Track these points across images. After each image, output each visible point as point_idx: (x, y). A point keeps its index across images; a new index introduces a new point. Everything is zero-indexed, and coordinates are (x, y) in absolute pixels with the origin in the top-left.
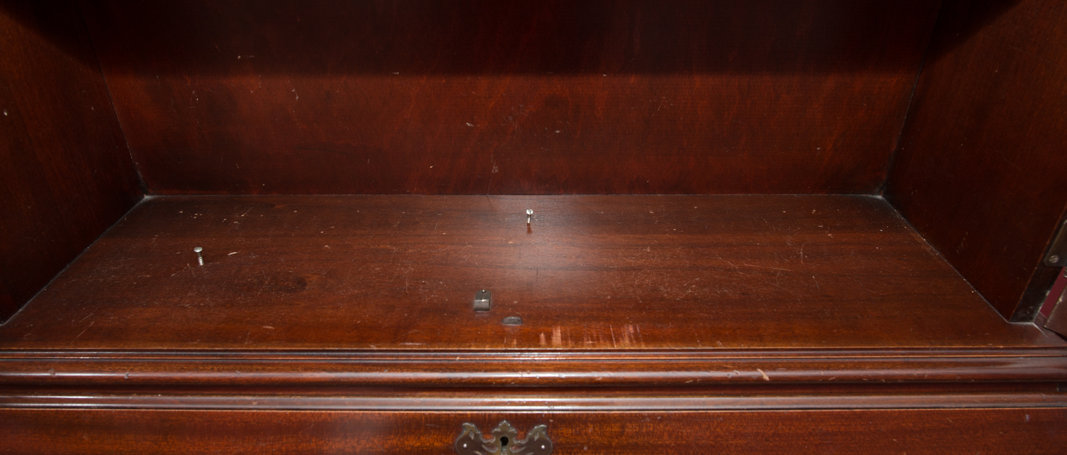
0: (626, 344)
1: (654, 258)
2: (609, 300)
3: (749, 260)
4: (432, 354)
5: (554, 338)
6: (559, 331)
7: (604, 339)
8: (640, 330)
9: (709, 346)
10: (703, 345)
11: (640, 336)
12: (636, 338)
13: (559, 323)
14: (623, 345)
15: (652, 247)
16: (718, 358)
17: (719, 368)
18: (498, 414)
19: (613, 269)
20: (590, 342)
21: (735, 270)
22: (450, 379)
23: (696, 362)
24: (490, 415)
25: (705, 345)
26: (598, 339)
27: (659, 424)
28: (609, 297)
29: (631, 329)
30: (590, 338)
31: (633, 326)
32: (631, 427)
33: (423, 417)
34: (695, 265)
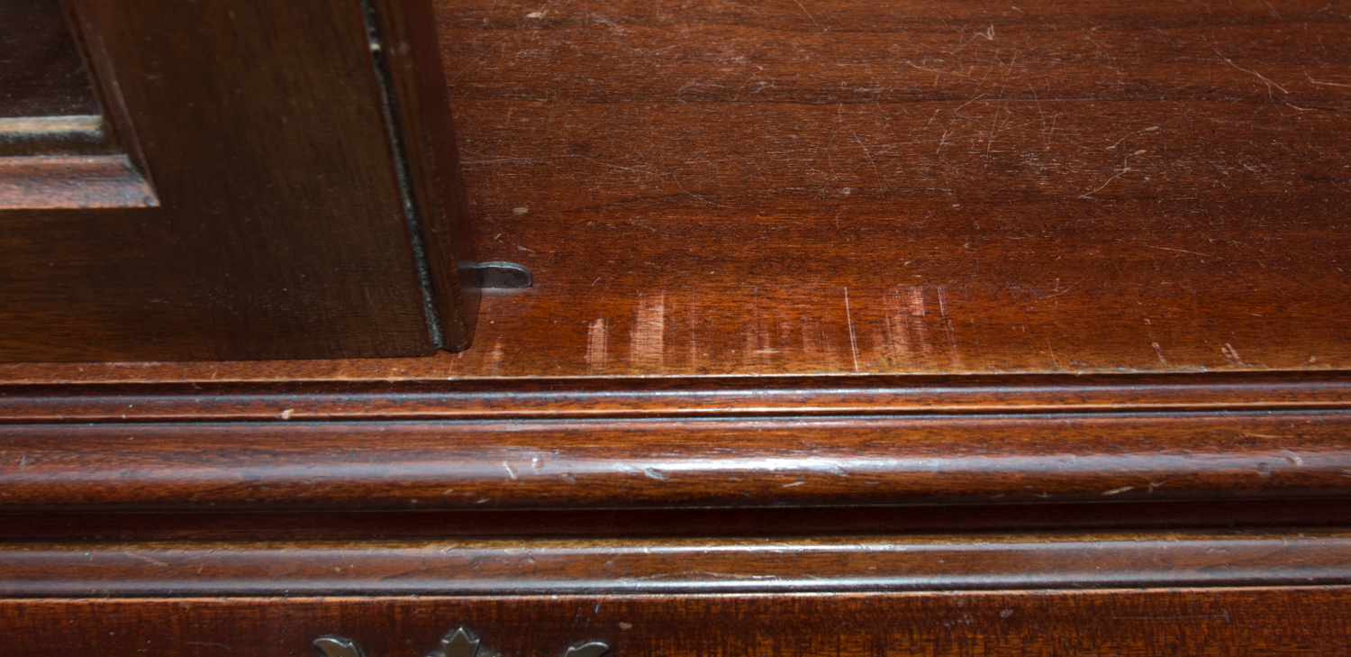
0: (896, 357)
1: (1007, 61)
2: (848, 199)
3: (1325, 66)
4: (198, 399)
5: (638, 336)
6: (661, 310)
7: (818, 339)
8: (949, 305)
9: (1193, 362)
10: (1171, 361)
11: (950, 327)
12: (934, 335)
13: (664, 281)
14: (883, 361)
15: (1003, 26)
16: (1222, 408)
17: (1229, 441)
18: (436, 604)
19: (867, 95)
20: (768, 351)
21: (1278, 96)
22: (254, 487)
23: (1145, 419)
24: (408, 607)
25: (1181, 361)
26: (796, 342)
27: (1005, 633)
28: (847, 191)
29: (917, 302)
30: (767, 335)
31: (925, 293)
32: (906, 644)
33: (174, 618)
34: (1143, 82)
